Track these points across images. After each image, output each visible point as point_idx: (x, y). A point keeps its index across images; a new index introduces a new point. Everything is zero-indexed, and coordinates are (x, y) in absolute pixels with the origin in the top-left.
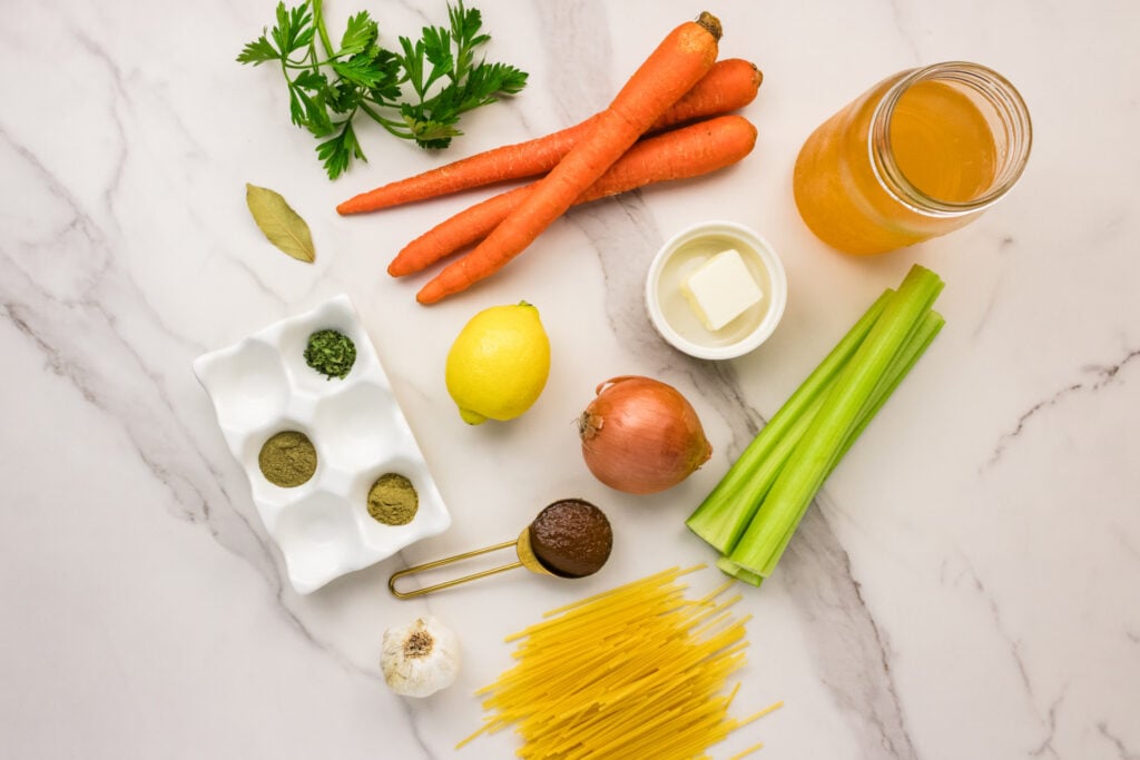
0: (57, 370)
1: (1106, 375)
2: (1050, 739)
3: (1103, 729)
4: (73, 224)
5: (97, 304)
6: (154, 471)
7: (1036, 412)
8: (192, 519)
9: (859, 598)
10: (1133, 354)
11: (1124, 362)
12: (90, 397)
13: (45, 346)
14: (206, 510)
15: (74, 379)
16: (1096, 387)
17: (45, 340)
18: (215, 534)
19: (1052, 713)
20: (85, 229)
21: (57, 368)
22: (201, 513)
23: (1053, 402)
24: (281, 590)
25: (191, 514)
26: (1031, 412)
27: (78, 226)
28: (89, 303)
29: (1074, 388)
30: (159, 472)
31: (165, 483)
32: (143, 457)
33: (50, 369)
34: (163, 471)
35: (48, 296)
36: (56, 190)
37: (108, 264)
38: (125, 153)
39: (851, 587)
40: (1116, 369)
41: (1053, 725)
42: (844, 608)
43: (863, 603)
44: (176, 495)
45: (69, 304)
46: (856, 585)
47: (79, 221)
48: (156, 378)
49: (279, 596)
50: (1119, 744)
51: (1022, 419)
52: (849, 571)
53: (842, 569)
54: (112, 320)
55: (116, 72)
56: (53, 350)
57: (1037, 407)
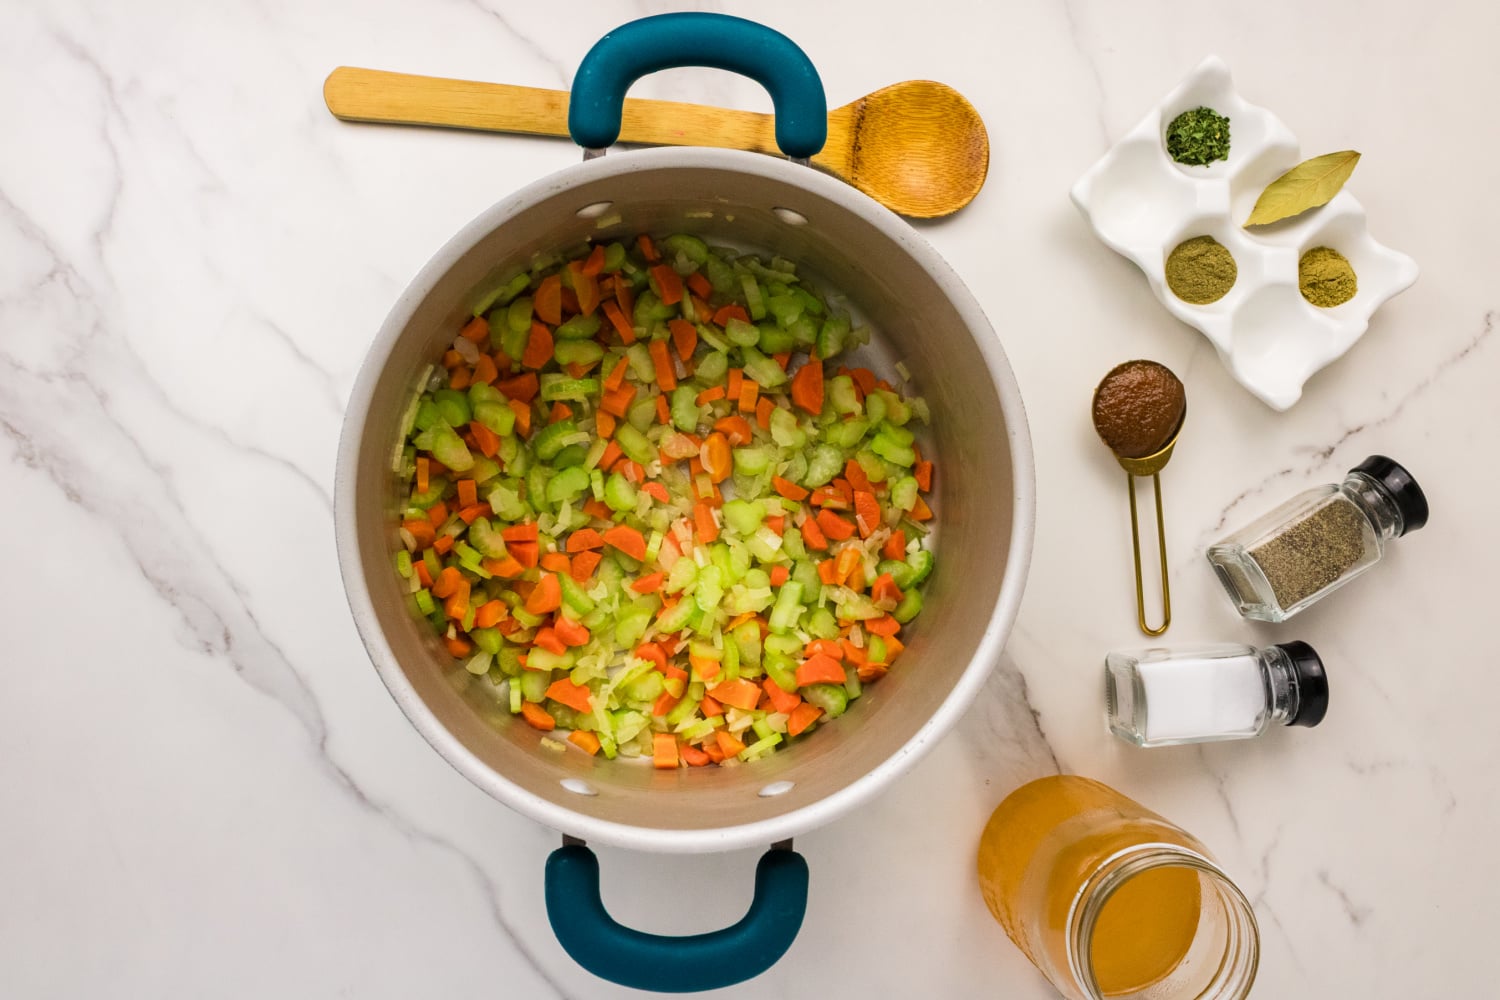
0: (31, 462)
1: (1321, 456)
2: (1263, 893)
3: (1324, 878)
4: (51, 276)
5: (83, 377)
6: (159, 590)
7: (1240, 502)
8: (209, 651)
9: (1039, 729)
10: (1350, 433)
11: (1340, 442)
12: (74, 496)
13: (14, 431)
14: (227, 638)
15: (52, 472)
16: (1309, 472)
17: (16, 425)
18: (239, 668)
19: (1265, 860)
20: (67, 281)
21: (30, 459)
22: (220, 642)
23: (1260, 491)
24: (324, 738)
25: (207, 644)
26: (1235, 503)
27: (59, 277)
28: (73, 376)
29: (1284, 473)
30: (166, 590)
31: (174, 604)
32: (145, 573)
33: (21, 460)
34: (171, 590)
35: (18, 367)
36: (29, 231)
37: (97, 326)
38: (119, 186)
39: (1030, 717)
40: (1331, 451)
41: (1266, 876)
42: (1021, 742)
43: (1043, 735)
44: (187, 620)
45: (46, 377)
46: (1035, 714)
47: (59, 271)
48: (162, 471)
49: (322, 746)
50: (1343, 896)
51: (1225, 511)
52: (1025, 698)
53: (1017, 695)
54: (103, 398)
55: (108, 81)
56: (24, 437)
57: (1242, 497)
